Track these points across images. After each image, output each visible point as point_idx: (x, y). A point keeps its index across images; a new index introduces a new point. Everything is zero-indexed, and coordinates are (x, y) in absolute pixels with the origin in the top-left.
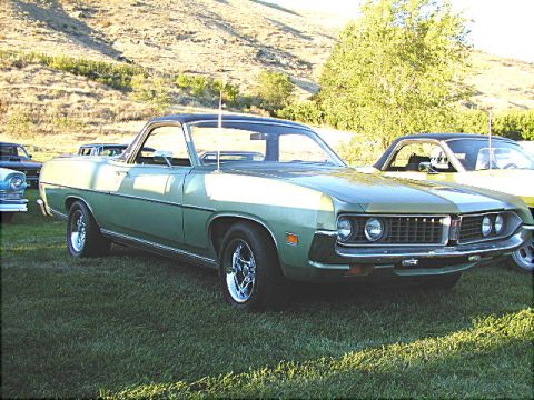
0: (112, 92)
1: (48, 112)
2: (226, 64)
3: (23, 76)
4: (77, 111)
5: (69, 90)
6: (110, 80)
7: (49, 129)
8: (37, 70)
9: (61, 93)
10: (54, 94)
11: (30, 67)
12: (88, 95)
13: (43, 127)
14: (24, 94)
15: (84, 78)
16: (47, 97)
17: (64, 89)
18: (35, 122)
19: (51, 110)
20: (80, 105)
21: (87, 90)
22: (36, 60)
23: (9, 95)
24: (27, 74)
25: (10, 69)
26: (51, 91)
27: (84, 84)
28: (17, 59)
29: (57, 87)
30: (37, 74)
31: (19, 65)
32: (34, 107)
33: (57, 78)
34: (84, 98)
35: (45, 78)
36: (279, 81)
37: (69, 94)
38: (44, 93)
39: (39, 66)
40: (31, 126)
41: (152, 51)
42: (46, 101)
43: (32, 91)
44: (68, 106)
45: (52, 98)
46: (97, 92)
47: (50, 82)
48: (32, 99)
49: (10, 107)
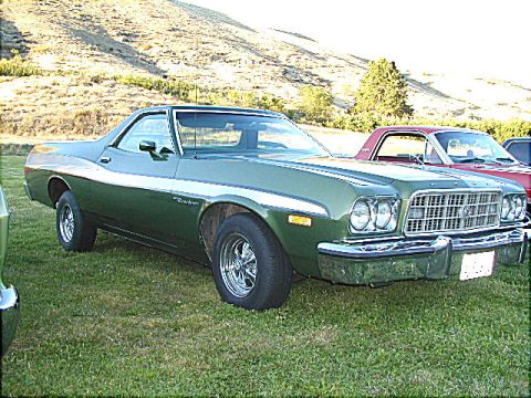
2: (258, 81)
8: (113, 86)
11: (106, 82)
14: (117, 106)
23: (103, 107)
24: (108, 88)
25: (91, 85)
27: (158, 96)
29: (141, 100)
30: (115, 88)
31: (96, 80)
33: (135, 92)
35: (126, 91)
38: (134, 105)
39: (113, 81)
41: (192, 71)
43: (123, 103)
47: (132, 95)
48: (125, 110)
49: (109, 118)
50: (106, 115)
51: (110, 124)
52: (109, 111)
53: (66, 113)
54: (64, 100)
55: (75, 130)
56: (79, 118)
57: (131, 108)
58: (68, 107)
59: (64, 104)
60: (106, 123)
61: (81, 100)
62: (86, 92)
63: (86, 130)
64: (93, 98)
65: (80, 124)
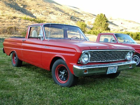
2: (64, 20)
8: (20, 20)
11: (18, 19)
14: (21, 26)
25: (13, 19)
31: (15, 18)
33: (27, 22)
35: (24, 21)
39: (20, 18)
41: (44, 16)
50: (18, 28)
51: (19, 31)
53: (4, 27)
54: (4, 23)
55: (7, 33)
56: (9, 29)
57: (26, 26)
59: (4, 25)
60: (18, 31)
61: (10, 23)
62: (11, 21)
63: (11, 33)
64: (13, 23)
65: (9, 31)
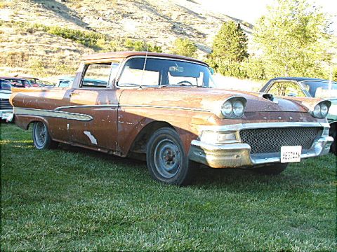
0: (88, 49)
1: (52, 62)
3: (35, 38)
4: (69, 61)
5: (63, 47)
6: (84, 42)
7: (54, 71)
8: (41, 35)
9: (59, 50)
10: (55, 50)
11: (37, 33)
12: (75, 51)
13: (50, 70)
14: (37, 50)
15: (70, 40)
16: (50, 52)
17: (60, 47)
18: (45, 67)
19: (54, 60)
20: (71, 57)
21: (73, 48)
22: (40, 28)
23: (28, 50)
24: (37, 37)
25: (26, 34)
26: (53, 48)
27: (70, 44)
28: (30, 28)
29: (56, 46)
30: (42, 37)
31: (31, 32)
32: (44, 58)
33: (54, 40)
34: (72, 53)
36: (188, 45)
37: (64, 50)
38: (49, 49)
39: (43, 32)
40: (44, 69)
41: (108, 24)
42: (51, 54)
43: (42, 48)
44: (64, 58)
45: (54, 53)
46: (80, 49)
47: (51, 43)
48: (42, 53)
49: (30, 57)
50: (28, 55)
51: (30, 61)
52: (31, 53)
53: (3, 53)
54: (4, 44)
56: (10, 57)
58: (5, 49)
59: (3, 47)
60: (27, 60)
61: (15, 44)
62: (20, 39)
63: (13, 64)
64: (23, 44)
65: (10, 60)
